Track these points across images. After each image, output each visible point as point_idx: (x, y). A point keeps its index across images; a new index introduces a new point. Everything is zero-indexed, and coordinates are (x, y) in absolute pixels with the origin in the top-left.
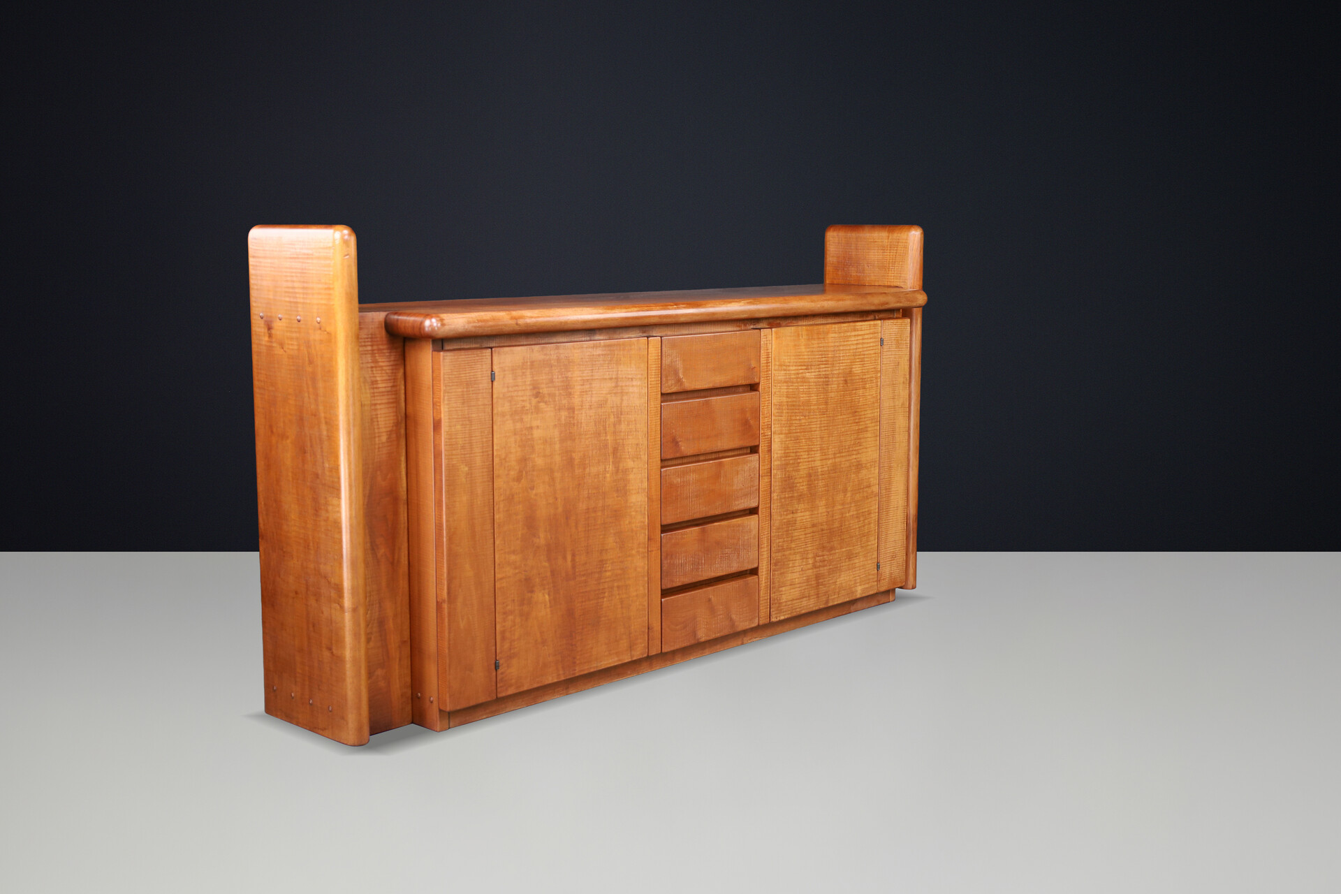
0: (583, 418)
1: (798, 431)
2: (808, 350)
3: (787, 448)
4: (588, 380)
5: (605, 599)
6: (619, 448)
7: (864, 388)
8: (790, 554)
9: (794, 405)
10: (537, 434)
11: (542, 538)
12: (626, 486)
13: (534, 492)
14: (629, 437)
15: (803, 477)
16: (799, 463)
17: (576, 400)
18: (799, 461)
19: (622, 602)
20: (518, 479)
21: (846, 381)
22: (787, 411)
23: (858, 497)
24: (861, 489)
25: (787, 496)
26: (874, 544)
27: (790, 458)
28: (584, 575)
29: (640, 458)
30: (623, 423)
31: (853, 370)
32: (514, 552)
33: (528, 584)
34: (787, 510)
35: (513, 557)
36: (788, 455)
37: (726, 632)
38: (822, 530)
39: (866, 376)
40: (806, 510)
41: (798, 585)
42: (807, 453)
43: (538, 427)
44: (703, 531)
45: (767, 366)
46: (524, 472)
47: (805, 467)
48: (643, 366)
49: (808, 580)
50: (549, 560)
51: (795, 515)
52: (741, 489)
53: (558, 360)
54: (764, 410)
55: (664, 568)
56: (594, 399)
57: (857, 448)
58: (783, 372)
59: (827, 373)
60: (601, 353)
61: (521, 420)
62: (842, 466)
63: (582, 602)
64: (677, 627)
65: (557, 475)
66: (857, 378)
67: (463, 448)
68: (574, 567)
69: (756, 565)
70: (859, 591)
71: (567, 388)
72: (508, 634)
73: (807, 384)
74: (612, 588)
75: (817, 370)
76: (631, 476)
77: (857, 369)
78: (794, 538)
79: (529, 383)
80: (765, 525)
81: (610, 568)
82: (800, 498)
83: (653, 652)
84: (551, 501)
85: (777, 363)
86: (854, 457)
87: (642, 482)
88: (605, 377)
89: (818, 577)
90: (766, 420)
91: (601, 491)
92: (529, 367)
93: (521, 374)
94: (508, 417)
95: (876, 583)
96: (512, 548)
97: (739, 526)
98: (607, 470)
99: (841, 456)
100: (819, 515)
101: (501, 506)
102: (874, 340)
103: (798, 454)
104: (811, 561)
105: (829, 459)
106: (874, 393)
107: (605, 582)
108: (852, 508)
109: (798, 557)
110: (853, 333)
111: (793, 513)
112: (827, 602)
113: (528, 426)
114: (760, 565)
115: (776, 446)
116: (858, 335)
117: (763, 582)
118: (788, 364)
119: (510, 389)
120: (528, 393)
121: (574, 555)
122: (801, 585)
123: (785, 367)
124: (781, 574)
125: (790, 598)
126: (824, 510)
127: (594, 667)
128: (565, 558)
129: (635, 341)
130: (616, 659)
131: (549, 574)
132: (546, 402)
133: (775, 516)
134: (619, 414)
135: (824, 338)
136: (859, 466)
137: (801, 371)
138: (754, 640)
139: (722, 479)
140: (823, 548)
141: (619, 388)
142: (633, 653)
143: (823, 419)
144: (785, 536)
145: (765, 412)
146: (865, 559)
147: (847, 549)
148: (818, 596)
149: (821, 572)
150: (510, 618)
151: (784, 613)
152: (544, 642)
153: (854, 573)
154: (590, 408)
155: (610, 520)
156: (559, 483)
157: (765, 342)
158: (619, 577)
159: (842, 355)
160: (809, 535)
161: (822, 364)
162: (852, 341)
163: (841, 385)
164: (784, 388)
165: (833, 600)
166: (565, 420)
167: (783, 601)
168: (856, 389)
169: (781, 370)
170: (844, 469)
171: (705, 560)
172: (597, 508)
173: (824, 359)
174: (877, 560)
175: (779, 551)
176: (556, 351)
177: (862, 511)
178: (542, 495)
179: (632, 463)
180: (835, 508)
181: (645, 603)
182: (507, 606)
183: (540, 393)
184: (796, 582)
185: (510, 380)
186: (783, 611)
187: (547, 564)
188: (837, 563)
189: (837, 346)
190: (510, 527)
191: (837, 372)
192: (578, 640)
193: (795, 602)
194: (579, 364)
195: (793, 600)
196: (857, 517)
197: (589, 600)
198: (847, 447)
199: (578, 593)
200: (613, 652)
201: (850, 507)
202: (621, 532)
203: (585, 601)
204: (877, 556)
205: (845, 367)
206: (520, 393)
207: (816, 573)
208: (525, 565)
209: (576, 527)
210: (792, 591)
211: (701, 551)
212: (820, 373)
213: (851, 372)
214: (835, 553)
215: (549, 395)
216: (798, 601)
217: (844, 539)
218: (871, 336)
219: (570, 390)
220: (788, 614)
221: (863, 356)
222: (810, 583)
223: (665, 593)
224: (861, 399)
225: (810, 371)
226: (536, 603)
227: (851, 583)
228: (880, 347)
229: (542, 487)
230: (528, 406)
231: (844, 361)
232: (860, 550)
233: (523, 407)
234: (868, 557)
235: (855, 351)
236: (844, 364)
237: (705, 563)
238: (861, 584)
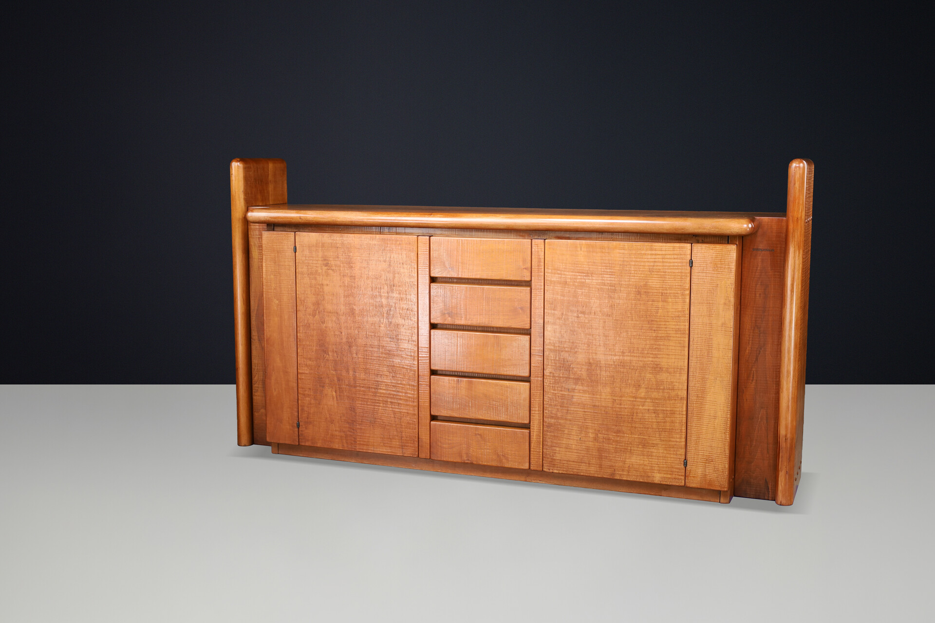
0: (362, 284)
2: (588, 261)
3: (563, 337)
4: (366, 260)
5: (380, 408)
6: (392, 309)
7: (665, 301)
8: (565, 423)
10: (326, 289)
11: (331, 356)
12: (398, 335)
13: (325, 325)
15: (582, 364)
16: (576, 352)
17: (357, 272)
18: (576, 350)
19: (394, 413)
20: (314, 315)
21: (639, 293)
22: (561, 307)
23: (655, 395)
24: (660, 389)
25: (561, 375)
26: (681, 442)
27: (565, 346)
28: (363, 387)
29: (411, 319)
30: (395, 292)
31: (648, 283)
32: (310, 359)
33: (320, 382)
34: (562, 387)
35: (309, 362)
36: (563, 343)
37: (494, 464)
38: (607, 413)
39: (668, 292)
40: (584, 392)
41: (575, 451)
42: (586, 345)
43: (327, 285)
44: (471, 382)
45: (538, 269)
46: (317, 311)
47: (585, 356)
48: (413, 255)
49: (588, 450)
50: (336, 370)
51: (572, 393)
52: (510, 360)
53: (343, 244)
54: (537, 303)
55: (432, 401)
56: (370, 273)
57: (654, 353)
58: (557, 275)
59: (613, 282)
60: (376, 243)
61: (316, 279)
62: (634, 364)
63: (362, 404)
64: (444, 446)
65: (343, 318)
66: (656, 291)
67: (275, 289)
68: (355, 379)
69: (527, 422)
70: (657, 478)
71: (350, 263)
72: (306, 409)
73: (588, 289)
74: (386, 402)
75: (601, 278)
76: (402, 330)
77: (654, 283)
78: (569, 411)
79: (320, 256)
80: (537, 393)
81: (384, 388)
82: (578, 380)
83: (423, 455)
84: (337, 333)
85: (550, 268)
86: (651, 359)
87: (412, 335)
88: (380, 259)
89: (600, 450)
90: (538, 311)
91: (376, 335)
92: (320, 246)
93: (315, 250)
94: (306, 275)
95: (683, 478)
96: (309, 356)
97: (507, 387)
98: (382, 321)
99: (631, 356)
100: (603, 400)
101: (301, 329)
102: (679, 261)
103: (575, 344)
104: (591, 435)
105: (616, 355)
106: (680, 307)
107: (380, 396)
108: (647, 403)
109: (575, 428)
110: (649, 252)
111: (569, 391)
112: (613, 474)
113: (320, 283)
114: (532, 423)
115: (550, 333)
116: (656, 254)
117: (534, 437)
118: (563, 269)
119: (307, 258)
120: (320, 262)
121: (354, 372)
122: (579, 452)
123: (559, 272)
124: (556, 436)
125: (565, 458)
126: (609, 397)
127: (371, 450)
128: (348, 371)
129: (406, 237)
130: (389, 451)
131: (335, 379)
132: (333, 270)
133: (547, 389)
134: (392, 286)
135: (608, 252)
136: (657, 369)
137: (579, 277)
139: (489, 348)
140: (608, 428)
141: (391, 268)
142: (404, 451)
143: (606, 320)
144: (559, 407)
145: (537, 305)
146: (665, 452)
147: (640, 437)
148: (601, 466)
149: (605, 447)
150: (307, 399)
151: (559, 469)
152: (332, 422)
153: (651, 460)
154: (368, 278)
155: (384, 355)
156: (344, 323)
157: (536, 250)
158: (392, 396)
159: (633, 269)
160: (589, 413)
161: (607, 274)
162: (648, 258)
163: (632, 295)
164: (558, 288)
165: (621, 475)
166: (348, 283)
167: (557, 458)
168: (653, 301)
169: (555, 274)
170: (636, 368)
171: (472, 404)
172: (373, 345)
173: (608, 270)
174: (683, 457)
175: (552, 417)
176: (341, 238)
177: (661, 409)
178: (331, 328)
179: (403, 321)
180: (623, 399)
181: (415, 420)
182: (305, 391)
183: (328, 264)
184: (573, 448)
185: (307, 252)
186: (556, 466)
187: (334, 373)
188: (626, 445)
189: (627, 262)
190: (308, 343)
191: (627, 283)
192: (359, 428)
193: (571, 463)
194: (359, 249)
195: (570, 461)
196: (654, 413)
197: (367, 404)
198: (640, 349)
199: (358, 398)
200: (387, 445)
201: (645, 402)
202: (394, 366)
203: (364, 404)
204: (684, 453)
205: (637, 280)
206: (314, 262)
207: (599, 447)
208: (318, 369)
209: (356, 354)
210: (567, 453)
211: (468, 397)
212: (603, 282)
213: (645, 285)
214: (624, 437)
215: (336, 265)
216: (575, 463)
217: (635, 427)
218: (676, 256)
219: (352, 265)
220: (563, 471)
221: (663, 274)
222: (590, 453)
223: (434, 418)
224: (660, 311)
225: (591, 278)
226: (326, 395)
227: (646, 468)
228: (689, 268)
229: (330, 324)
230: (320, 271)
231: (635, 275)
232: (658, 442)
233: (317, 271)
234: (670, 450)
235: (651, 267)
236: (635, 278)
237: (472, 407)
238: (659, 472)
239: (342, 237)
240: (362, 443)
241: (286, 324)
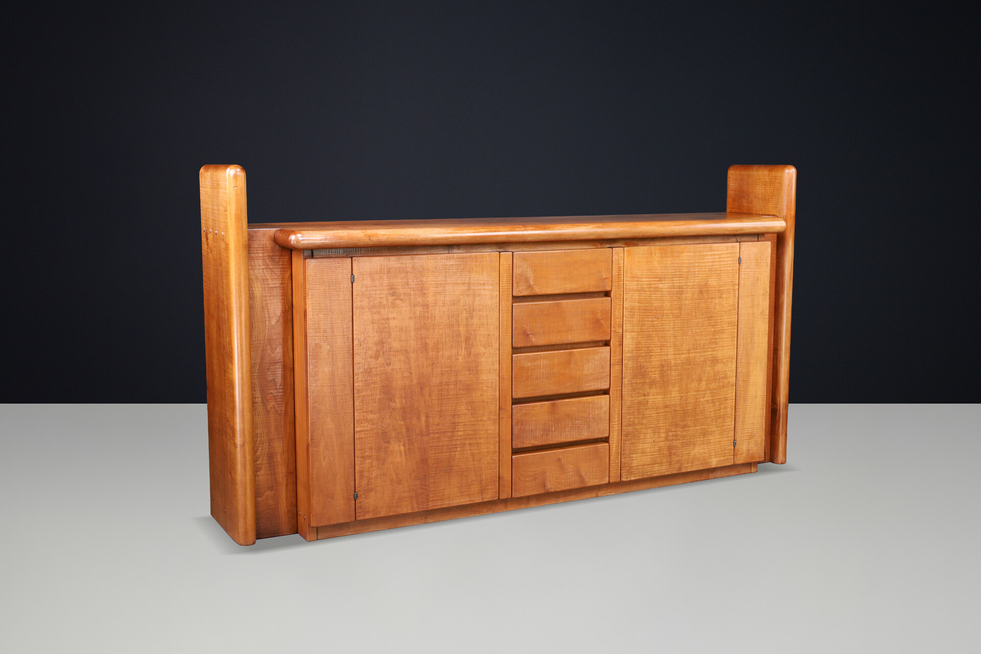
0: (437, 313)
1: (651, 330)
2: (661, 265)
3: (640, 343)
4: (441, 284)
5: (457, 453)
6: (472, 337)
7: (720, 298)
8: (641, 428)
9: (646, 310)
10: (392, 323)
11: (398, 403)
12: (477, 366)
13: (390, 367)
14: (481, 329)
15: (656, 367)
16: (651, 356)
17: (430, 299)
18: (651, 354)
19: (473, 455)
20: (376, 357)
21: (701, 292)
22: (639, 314)
23: (713, 385)
24: (716, 379)
25: (638, 381)
26: (731, 425)
27: (642, 351)
28: (437, 433)
29: (492, 346)
30: (475, 318)
31: (708, 282)
32: (372, 412)
33: (384, 437)
34: (639, 393)
35: (371, 416)
36: (640, 349)
37: (576, 486)
38: (676, 411)
39: (723, 288)
40: (658, 394)
41: (650, 454)
42: (659, 348)
43: (394, 318)
44: (553, 405)
45: (618, 278)
46: (381, 352)
47: (658, 359)
48: (495, 275)
49: (660, 450)
50: (404, 419)
51: (647, 397)
52: (592, 374)
53: (414, 268)
54: (616, 313)
55: (514, 432)
56: (447, 299)
57: (712, 346)
58: (635, 283)
59: (681, 284)
60: (453, 263)
61: (379, 313)
62: (697, 360)
63: (435, 453)
64: (527, 479)
65: (413, 356)
66: (714, 289)
67: (325, 331)
68: (427, 426)
69: (607, 435)
70: (714, 462)
71: (422, 290)
72: (366, 474)
73: (661, 293)
74: (464, 444)
75: (671, 282)
76: (483, 359)
77: (713, 282)
78: (645, 416)
79: (386, 284)
80: (616, 404)
81: (462, 429)
82: (652, 384)
83: (504, 496)
84: (406, 374)
85: (629, 275)
86: (710, 353)
87: (493, 364)
88: (458, 282)
89: (670, 448)
90: (617, 320)
91: (453, 369)
92: (386, 272)
93: (378, 277)
94: (367, 310)
95: (733, 457)
96: (370, 409)
97: (589, 403)
98: (460, 353)
99: (695, 352)
100: (672, 399)
101: (359, 378)
102: (731, 259)
103: (650, 349)
104: (663, 435)
105: (683, 354)
106: (732, 302)
107: (457, 440)
108: (707, 395)
109: (650, 431)
110: (709, 253)
111: (644, 395)
112: (680, 468)
113: (385, 317)
114: (611, 435)
115: (628, 341)
116: (714, 255)
117: (614, 449)
118: (640, 276)
119: (368, 289)
120: (385, 292)
121: (427, 417)
122: (653, 453)
123: (637, 279)
124: (632, 443)
125: (641, 463)
126: (678, 395)
127: (446, 504)
128: (419, 418)
129: (489, 254)
130: (467, 499)
131: (404, 430)
132: (401, 300)
133: (625, 397)
134: (471, 311)
135: (678, 256)
136: (715, 361)
137: (654, 282)
138: (609, 494)
139: (572, 365)
140: (676, 425)
141: (471, 291)
142: (484, 496)
143: (676, 321)
144: (636, 414)
145: (617, 314)
146: (720, 437)
147: (701, 427)
148: (670, 463)
149: (673, 444)
150: (368, 461)
151: (635, 475)
152: (399, 482)
153: (709, 447)
154: (444, 305)
155: (462, 392)
156: (414, 362)
157: (617, 258)
158: (471, 436)
159: (697, 270)
160: (661, 414)
161: (676, 277)
162: (708, 259)
163: (696, 295)
164: (636, 296)
165: (686, 467)
166: (420, 314)
167: (634, 465)
168: (712, 298)
169: (633, 281)
170: (698, 363)
171: (555, 428)
172: (449, 382)
173: (677, 273)
174: (733, 438)
175: (630, 425)
176: (411, 261)
177: (717, 397)
178: (398, 370)
179: (484, 349)
180: (689, 394)
181: (496, 458)
182: (365, 452)
183: (396, 292)
184: (648, 451)
185: (368, 282)
186: (633, 473)
187: (402, 423)
188: (691, 438)
189: (692, 263)
190: (368, 392)
191: (692, 284)
192: (432, 483)
193: (646, 466)
194: (433, 272)
195: (645, 465)
196: (712, 402)
197: (442, 452)
198: (702, 345)
199: (432, 447)
200: (464, 494)
201: (705, 394)
202: (473, 402)
203: (438, 453)
204: (733, 435)
205: (700, 280)
206: (378, 292)
207: (669, 445)
208: (382, 422)
209: (430, 396)
210: (643, 457)
211: (551, 421)
212: (674, 284)
213: (706, 284)
214: (689, 430)
215: (405, 294)
216: (649, 466)
217: (698, 419)
218: (729, 255)
219: (424, 291)
220: (639, 476)
221: (720, 272)
222: (662, 452)
223: (515, 451)
224: (717, 307)
225: (663, 282)
226: (392, 451)
227: (706, 455)
228: (738, 265)
229: (398, 364)
230: (385, 302)
231: (699, 276)
232: (715, 429)
233: (381, 303)
234: (723, 435)
235: (711, 267)
236: (699, 278)
237: (555, 431)
238: (716, 456)
239: (413, 259)
240: (435, 498)
241: (340, 373)
